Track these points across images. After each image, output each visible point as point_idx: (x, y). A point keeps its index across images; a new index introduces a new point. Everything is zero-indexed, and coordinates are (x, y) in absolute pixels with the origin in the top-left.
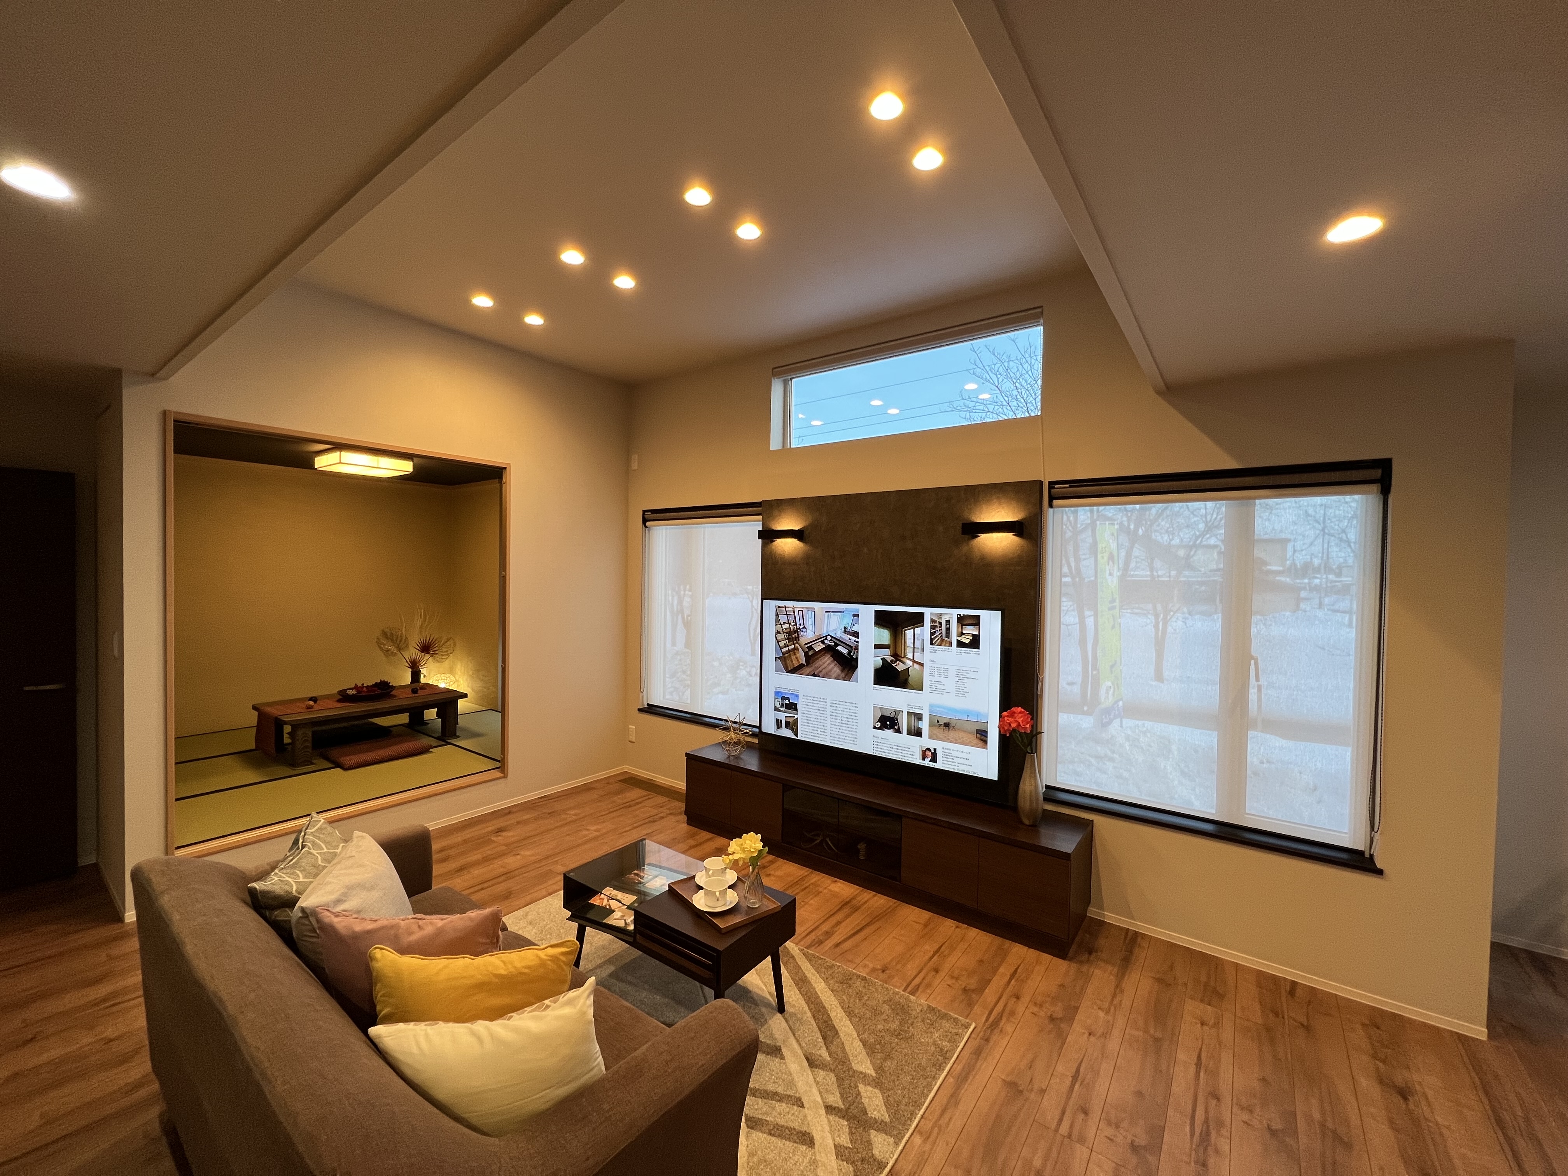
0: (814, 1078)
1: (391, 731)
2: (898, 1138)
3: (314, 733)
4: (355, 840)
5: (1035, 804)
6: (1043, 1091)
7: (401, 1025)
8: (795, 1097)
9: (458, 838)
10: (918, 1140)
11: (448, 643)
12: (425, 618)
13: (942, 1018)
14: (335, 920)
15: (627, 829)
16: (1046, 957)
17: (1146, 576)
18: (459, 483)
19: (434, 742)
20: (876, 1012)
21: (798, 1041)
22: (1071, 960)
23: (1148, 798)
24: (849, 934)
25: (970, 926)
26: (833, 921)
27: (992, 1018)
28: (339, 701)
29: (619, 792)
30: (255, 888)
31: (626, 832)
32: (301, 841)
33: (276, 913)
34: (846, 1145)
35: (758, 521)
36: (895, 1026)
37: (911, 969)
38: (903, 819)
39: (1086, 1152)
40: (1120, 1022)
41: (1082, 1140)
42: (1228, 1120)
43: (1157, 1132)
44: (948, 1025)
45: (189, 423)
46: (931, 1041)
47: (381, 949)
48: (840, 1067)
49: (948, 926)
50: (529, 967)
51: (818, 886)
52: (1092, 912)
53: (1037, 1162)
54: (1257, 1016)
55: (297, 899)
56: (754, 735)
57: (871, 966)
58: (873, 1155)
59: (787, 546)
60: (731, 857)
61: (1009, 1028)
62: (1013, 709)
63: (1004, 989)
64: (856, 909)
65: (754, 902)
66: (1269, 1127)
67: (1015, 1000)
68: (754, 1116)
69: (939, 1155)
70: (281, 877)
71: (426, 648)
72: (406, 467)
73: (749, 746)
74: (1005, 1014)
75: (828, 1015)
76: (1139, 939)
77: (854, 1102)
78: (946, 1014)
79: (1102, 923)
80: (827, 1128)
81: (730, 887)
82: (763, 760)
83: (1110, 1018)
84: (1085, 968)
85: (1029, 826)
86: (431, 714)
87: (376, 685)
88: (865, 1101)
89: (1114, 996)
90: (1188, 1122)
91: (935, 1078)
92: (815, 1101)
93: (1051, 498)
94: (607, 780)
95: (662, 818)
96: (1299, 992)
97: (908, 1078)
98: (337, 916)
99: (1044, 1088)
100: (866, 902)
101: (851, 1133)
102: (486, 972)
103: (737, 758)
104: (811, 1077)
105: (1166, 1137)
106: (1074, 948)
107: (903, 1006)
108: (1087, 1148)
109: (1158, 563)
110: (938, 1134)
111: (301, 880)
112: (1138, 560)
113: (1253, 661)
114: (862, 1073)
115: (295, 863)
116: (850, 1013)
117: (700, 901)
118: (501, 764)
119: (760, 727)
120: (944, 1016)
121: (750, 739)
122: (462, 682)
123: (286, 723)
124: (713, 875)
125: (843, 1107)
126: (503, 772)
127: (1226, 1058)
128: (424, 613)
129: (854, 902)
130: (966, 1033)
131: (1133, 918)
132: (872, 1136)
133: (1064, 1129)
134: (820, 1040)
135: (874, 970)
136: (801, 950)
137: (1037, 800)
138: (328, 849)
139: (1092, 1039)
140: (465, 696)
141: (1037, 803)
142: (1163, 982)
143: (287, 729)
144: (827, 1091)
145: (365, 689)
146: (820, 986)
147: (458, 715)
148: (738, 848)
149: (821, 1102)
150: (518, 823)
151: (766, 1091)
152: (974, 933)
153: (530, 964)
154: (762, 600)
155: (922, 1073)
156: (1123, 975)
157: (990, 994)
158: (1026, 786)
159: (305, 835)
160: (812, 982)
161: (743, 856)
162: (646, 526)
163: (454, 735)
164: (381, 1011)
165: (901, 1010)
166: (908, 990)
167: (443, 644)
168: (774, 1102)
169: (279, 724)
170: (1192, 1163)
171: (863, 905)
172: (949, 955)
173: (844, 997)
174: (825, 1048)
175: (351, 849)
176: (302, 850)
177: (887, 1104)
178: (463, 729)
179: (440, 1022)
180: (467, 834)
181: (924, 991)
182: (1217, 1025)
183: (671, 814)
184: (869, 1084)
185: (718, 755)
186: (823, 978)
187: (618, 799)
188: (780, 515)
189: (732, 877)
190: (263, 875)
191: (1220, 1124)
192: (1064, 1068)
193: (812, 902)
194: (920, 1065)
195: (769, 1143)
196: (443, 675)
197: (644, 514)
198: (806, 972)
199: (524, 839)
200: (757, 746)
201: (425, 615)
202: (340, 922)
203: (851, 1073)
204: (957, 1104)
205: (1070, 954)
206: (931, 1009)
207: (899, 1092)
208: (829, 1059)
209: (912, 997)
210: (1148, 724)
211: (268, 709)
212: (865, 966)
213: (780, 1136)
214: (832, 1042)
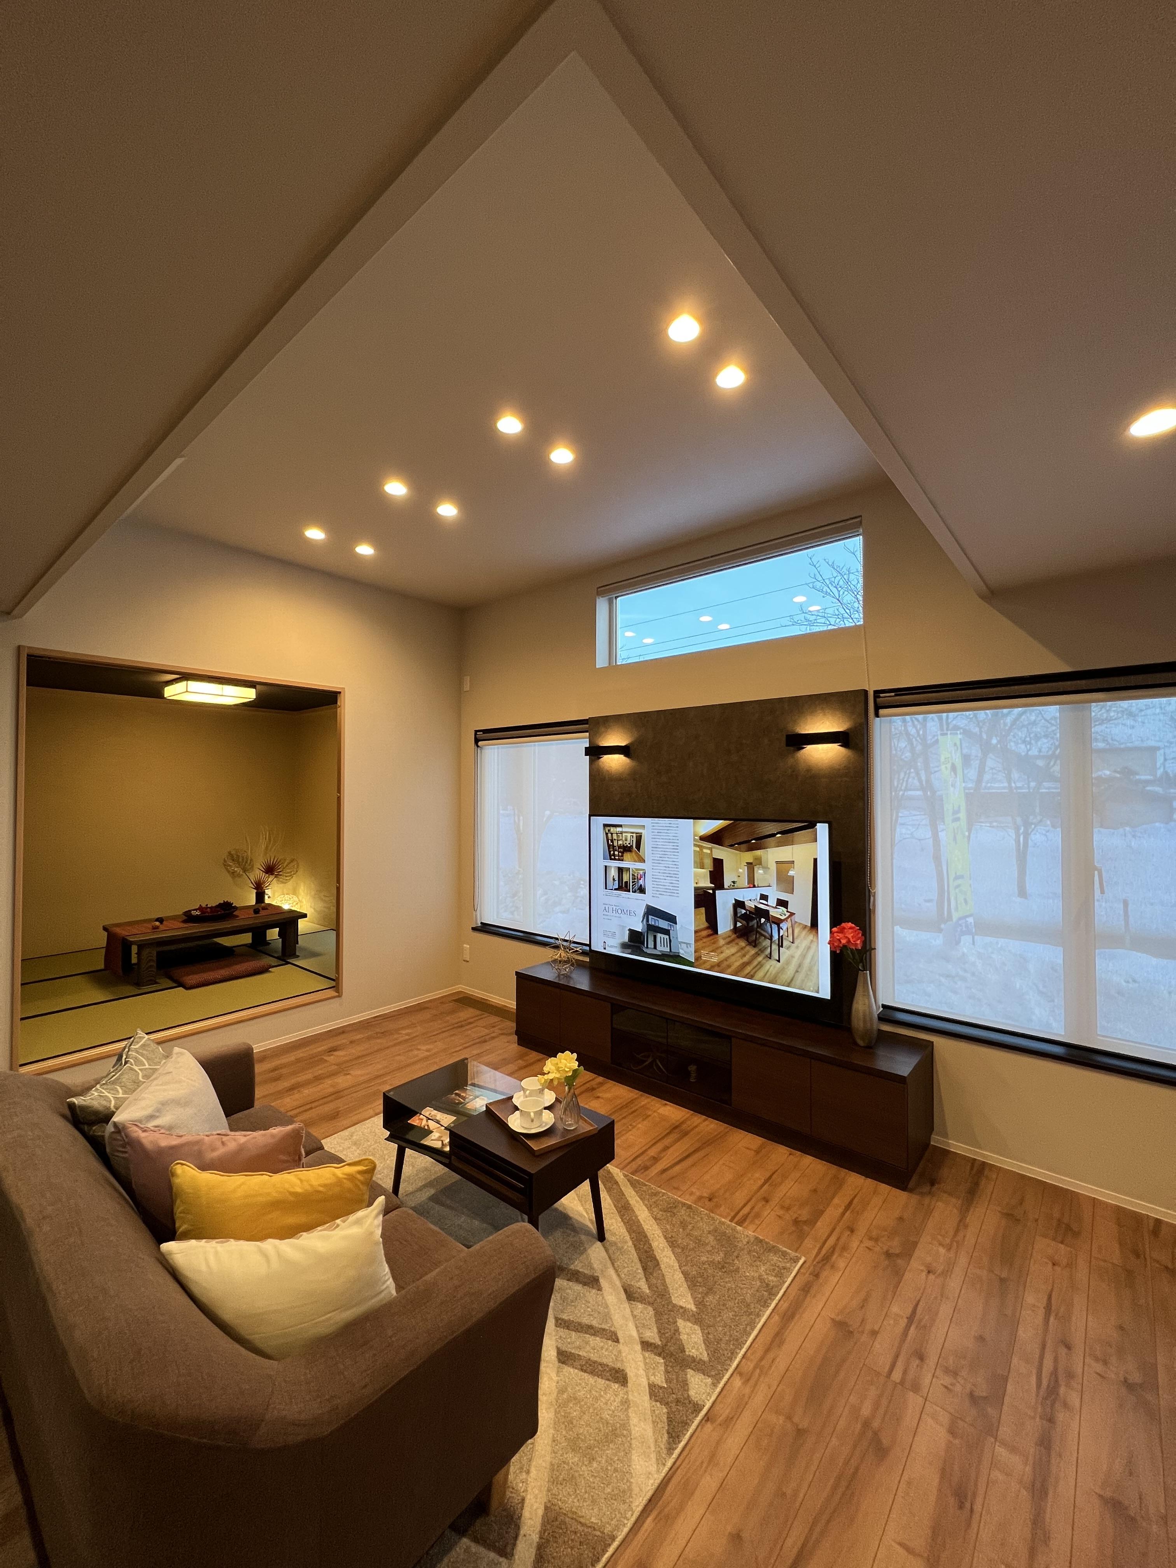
0: (632, 1312)
1: (234, 951)
2: (717, 1378)
3: (158, 953)
4: (174, 1056)
5: (869, 1025)
6: (874, 1333)
7: (193, 1242)
8: (611, 1331)
9: (291, 1057)
10: (738, 1382)
11: (292, 864)
12: (270, 840)
13: (770, 1251)
14: (142, 1135)
15: (458, 1049)
16: (884, 1188)
17: (1004, 788)
18: (300, 709)
19: (273, 961)
20: (699, 1242)
21: (616, 1271)
22: (911, 1191)
23: (1004, 1021)
24: (676, 1161)
25: (805, 1153)
26: (660, 1146)
27: (824, 1252)
28: (185, 922)
29: (453, 1012)
30: (74, 1103)
31: (456, 1052)
32: (124, 1057)
33: (94, 1128)
34: (660, 1384)
35: (585, 738)
36: (718, 1258)
37: (740, 1197)
38: (733, 1040)
39: (920, 1400)
40: (963, 1260)
41: (916, 1388)
42: (1080, 1370)
43: (999, 1382)
44: (775, 1258)
45: (42, 657)
46: (756, 1275)
47: (182, 1164)
48: (658, 1300)
49: (781, 1153)
50: (325, 1186)
51: (648, 1109)
52: (936, 1140)
53: (866, 1410)
54: (1116, 1256)
55: (113, 1114)
56: (584, 953)
57: (698, 1194)
58: (688, 1396)
59: (614, 762)
60: (546, 1077)
61: (841, 1264)
62: (843, 924)
63: (839, 1221)
64: (686, 1134)
65: (571, 1124)
66: (1126, 1380)
67: (849, 1233)
68: (567, 1349)
69: (759, 1399)
70: (101, 1092)
71: (270, 870)
72: (250, 694)
73: (580, 965)
74: (838, 1249)
75: (650, 1245)
76: (986, 1172)
77: (672, 1338)
78: (774, 1247)
79: (946, 1153)
80: (642, 1364)
81: (546, 1108)
82: (593, 978)
83: (952, 1254)
84: (927, 1200)
85: (864, 1047)
86: (273, 934)
87: (220, 905)
88: (684, 1337)
89: (957, 1231)
90: (1034, 1371)
91: (759, 1316)
92: (630, 1336)
93: (877, 708)
94: (442, 1000)
95: (493, 1038)
96: (1164, 1230)
97: (730, 1314)
98: (144, 1131)
99: (876, 1328)
100: (696, 1127)
101: (667, 1372)
102: (282, 1190)
103: (567, 977)
104: (628, 1311)
105: (1010, 1388)
106: (915, 1178)
107: (729, 1237)
108: (922, 1396)
109: (1015, 775)
110: (760, 1376)
111: (121, 1095)
112: (994, 771)
113: (1096, 872)
114: (682, 1307)
115: (117, 1079)
116: (672, 1243)
117: (515, 1123)
118: (335, 983)
119: (589, 945)
120: (772, 1249)
121: (581, 958)
122: (304, 902)
123: (132, 943)
124: (530, 1095)
125: (660, 1343)
126: (337, 991)
127: (1079, 1302)
128: (269, 834)
129: (684, 1126)
130: (794, 1267)
131: (980, 1148)
132: (689, 1376)
133: (897, 1376)
134: (640, 1271)
135: (700, 1198)
136: (625, 1176)
137: (871, 1019)
138: (150, 1065)
139: (931, 1276)
140: (305, 916)
141: (872, 1024)
142: (1011, 1217)
143: (134, 949)
144: (644, 1326)
145: (209, 909)
146: (643, 1214)
147: (298, 935)
148: (553, 1068)
149: (637, 1338)
150: (351, 1042)
151: (580, 1324)
152: (808, 1160)
153: (326, 1182)
154: (590, 816)
155: (745, 1309)
156: (968, 1210)
157: (822, 1226)
158: (859, 1006)
159: (128, 1051)
160: (635, 1209)
161: (558, 1075)
162: (478, 746)
163: (294, 955)
164: (180, 1227)
165: (726, 1241)
166: (736, 1220)
167: (287, 866)
168: (588, 1336)
169: (126, 945)
170: (1038, 1419)
171: (692, 1129)
172: (781, 1184)
173: (668, 1227)
174: (644, 1280)
175: (170, 1065)
176: (125, 1065)
177: (707, 1342)
178: (304, 949)
179: (232, 1240)
180: (300, 1053)
181: (752, 1222)
182: (1071, 1265)
183: (502, 1034)
184: (688, 1320)
185: (548, 974)
186: (646, 1205)
187: (452, 1019)
188: (606, 732)
189: (549, 1097)
190: (85, 1090)
191: (1070, 1375)
192: (899, 1309)
193: (640, 1126)
194: (743, 1301)
195: (580, 1379)
196: (286, 896)
197: (476, 734)
198: (629, 1199)
199: (356, 1059)
200: (588, 965)
201: (270, 837)
202: (146, 1137)
203: (670, 1307)
204: (781, 1343)
205: (912, 1184)
206: (759, 1241)
207: (721, 1329)
208: (648, 1291)
209: (739, 1228)
210: (1002, 942)
211: (118, 930)
212: (692, 1194)
213: (592, 1373)
214: (651, 1274)
